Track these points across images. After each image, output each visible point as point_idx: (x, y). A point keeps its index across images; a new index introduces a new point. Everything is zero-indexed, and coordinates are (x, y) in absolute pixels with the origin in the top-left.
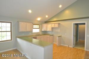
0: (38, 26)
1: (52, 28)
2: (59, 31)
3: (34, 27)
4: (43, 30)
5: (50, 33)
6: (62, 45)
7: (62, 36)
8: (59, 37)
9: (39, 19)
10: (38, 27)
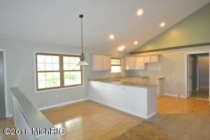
0: (119, 60)
1: (146, 64)
2: (159, 69)
3: (112, 63)
4: (127, 68)
5: (142, 74)
6: (166, 94)
7: (166, 78)
8: (160, 79)
9: (121, 48)
10: (119, 64)
